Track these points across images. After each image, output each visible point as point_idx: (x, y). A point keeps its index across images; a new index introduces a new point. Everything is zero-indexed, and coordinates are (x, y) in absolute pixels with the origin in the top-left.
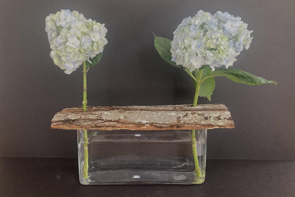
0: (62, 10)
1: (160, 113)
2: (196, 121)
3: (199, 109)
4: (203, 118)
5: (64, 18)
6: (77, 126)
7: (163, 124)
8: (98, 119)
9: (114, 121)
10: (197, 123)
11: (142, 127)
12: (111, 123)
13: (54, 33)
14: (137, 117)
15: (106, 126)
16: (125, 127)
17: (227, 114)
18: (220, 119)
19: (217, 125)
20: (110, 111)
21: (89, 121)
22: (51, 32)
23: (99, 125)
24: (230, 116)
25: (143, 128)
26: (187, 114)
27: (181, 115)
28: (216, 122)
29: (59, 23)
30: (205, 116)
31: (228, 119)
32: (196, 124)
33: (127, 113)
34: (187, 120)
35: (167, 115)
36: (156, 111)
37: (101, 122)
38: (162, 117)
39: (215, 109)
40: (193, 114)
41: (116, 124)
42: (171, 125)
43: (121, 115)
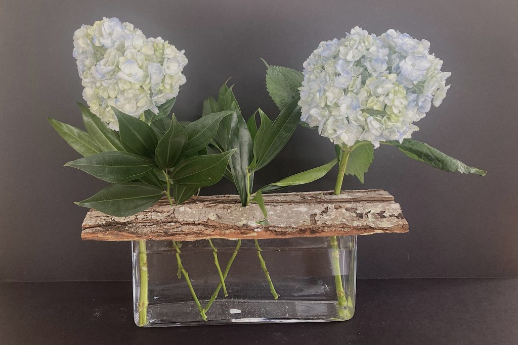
0: (104, 18)
1: (279, 208)
2: (344, 220)
3: (345, 200)
4: (355, 215)
5: (108, 32)
6: (131, 235)
7: (286, 228)
8: (170, 220)
9: (199, 224)
10: (346, 224)
11: (250, 233)
12: (194, 227)
13: (89, 59)
14: (239, 216)
15: (184, 234)
16: (220, 234)
17: (395, 208)
18: (385, 217)
19: (380, 228)
20: (189, 206)
21: (152, 224)
22: (83, 58)
23: (171, 231)
24: (400, 211)
25: (251, 235)
26: (327, 209)
27: (317, 211)
28: (378, 222)
29: (99, 40)
30: (358, 212)
31: (397, 217)
32: (344, 226)
33: (220, 209)
34: (328, 220)
35: (293, 211)
36: (272, 204)
37: (175, 227)
38: (285, 215)
39: (373, 199)
40: (337, 209)
41: (203, 229)
42: (301, 230)
43: (210, 213)
